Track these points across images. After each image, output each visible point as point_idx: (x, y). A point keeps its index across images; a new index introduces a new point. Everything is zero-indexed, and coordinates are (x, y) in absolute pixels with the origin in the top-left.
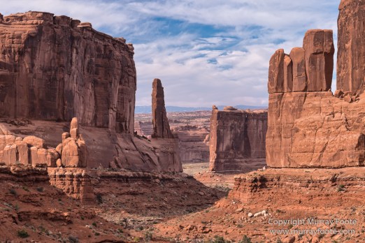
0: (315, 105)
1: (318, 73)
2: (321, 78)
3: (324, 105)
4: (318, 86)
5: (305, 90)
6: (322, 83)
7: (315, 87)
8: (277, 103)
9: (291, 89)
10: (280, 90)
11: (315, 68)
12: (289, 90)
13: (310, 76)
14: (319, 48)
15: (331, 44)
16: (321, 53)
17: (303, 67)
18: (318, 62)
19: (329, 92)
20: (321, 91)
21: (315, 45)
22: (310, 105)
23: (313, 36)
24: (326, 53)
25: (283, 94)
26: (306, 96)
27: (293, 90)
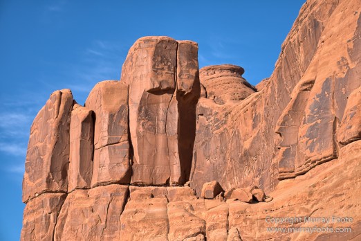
0: (153, 215)
1: (161, 139)
2: (167, 151)
3: (177, 214)
4: (158, 171)
5: (126, 180)
6: (169, 164)
7: (152, 174)
8: (48, 218)
9: (88, 181)
10: (56, 186)
11: (154, 129)
12: (84, 184)
13: (141, 146)
14: (165, 76)
15: (193, 72)
16: (170, 91)
17: (123, 123)
18: (161, 113)
19: (186, 186)
20: (167, 184)
21: (155, 70)
22: (140, 216)
23: (153, 49)
24: (180, 93)
25: (64, 197)
26: (127, 195)
27: (94, 182)
